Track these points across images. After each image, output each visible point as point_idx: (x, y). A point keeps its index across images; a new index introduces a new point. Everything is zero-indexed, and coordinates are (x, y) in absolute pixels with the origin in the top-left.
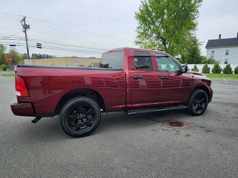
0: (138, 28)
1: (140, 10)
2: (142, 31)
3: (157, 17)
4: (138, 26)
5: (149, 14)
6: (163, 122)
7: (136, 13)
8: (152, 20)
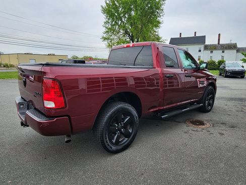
0: (105, 23)
1: (107, 4)
2: (110, 26)
3: (125, 13)
4: (105, 21)
5: (116, 8)
6: (185, 122)
7: (102, 6)
8: (119, 14)
